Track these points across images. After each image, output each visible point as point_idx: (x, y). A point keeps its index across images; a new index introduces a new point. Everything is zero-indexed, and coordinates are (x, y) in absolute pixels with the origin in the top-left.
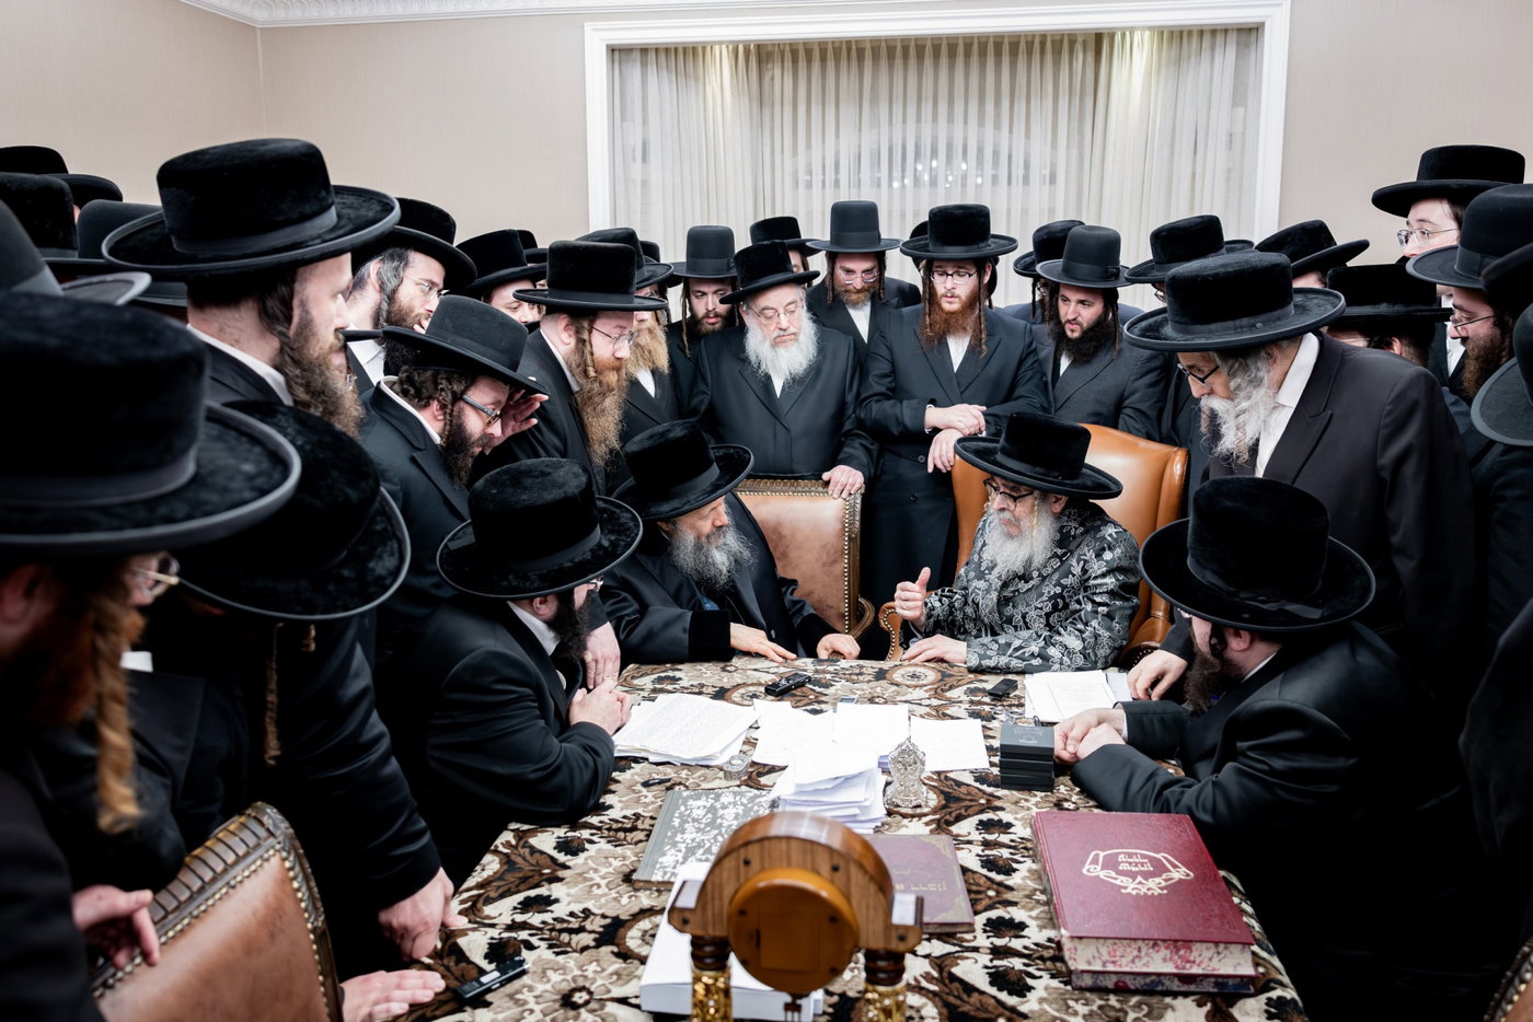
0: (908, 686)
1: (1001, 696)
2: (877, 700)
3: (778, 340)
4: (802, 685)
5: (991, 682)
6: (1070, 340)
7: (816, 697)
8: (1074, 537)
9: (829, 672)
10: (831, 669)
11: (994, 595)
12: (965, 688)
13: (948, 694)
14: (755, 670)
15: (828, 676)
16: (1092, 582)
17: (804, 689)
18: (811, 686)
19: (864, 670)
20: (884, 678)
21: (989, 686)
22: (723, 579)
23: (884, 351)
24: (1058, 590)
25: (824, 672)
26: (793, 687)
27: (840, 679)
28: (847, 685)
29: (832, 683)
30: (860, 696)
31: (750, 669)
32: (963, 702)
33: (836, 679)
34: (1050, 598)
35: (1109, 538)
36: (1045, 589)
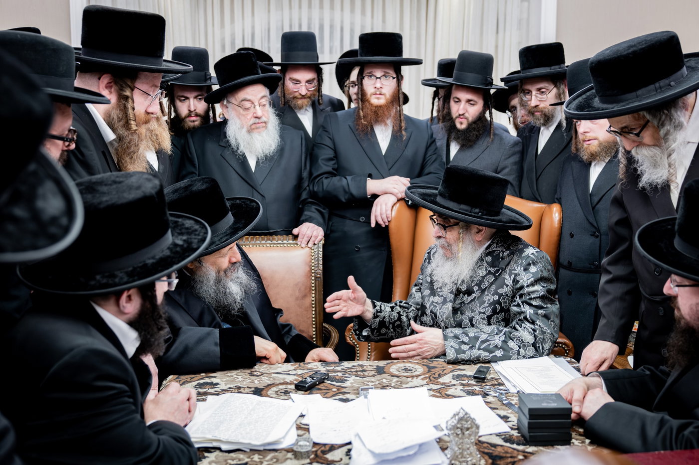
0: (407, 377)
4: (322, 381)
5: (471, 370)
6: (459, 131)
7: (338, 389)
8: (503, 258)
9: (338, 371)
10: (339, 368)
11: (449, 306)
12: (451, 375)
13: (441, 380)
14: (278, 373)
16: (526, 290)
17: (326, 384)
18: (329, 382)
19: (366, 368)
20: (385, 373)
22: (237, 307)
23: (328, 142)
24: (496, 298)
26: (317, 383)
27: (350, 375)
28: (357, 379)
29: (345, 378)
30: (373, 386)
31: (273, 373)
32: (456, 385)
33: (346, 375)
34: (490, 305)
35: (532, 256)
36: (486, 298)
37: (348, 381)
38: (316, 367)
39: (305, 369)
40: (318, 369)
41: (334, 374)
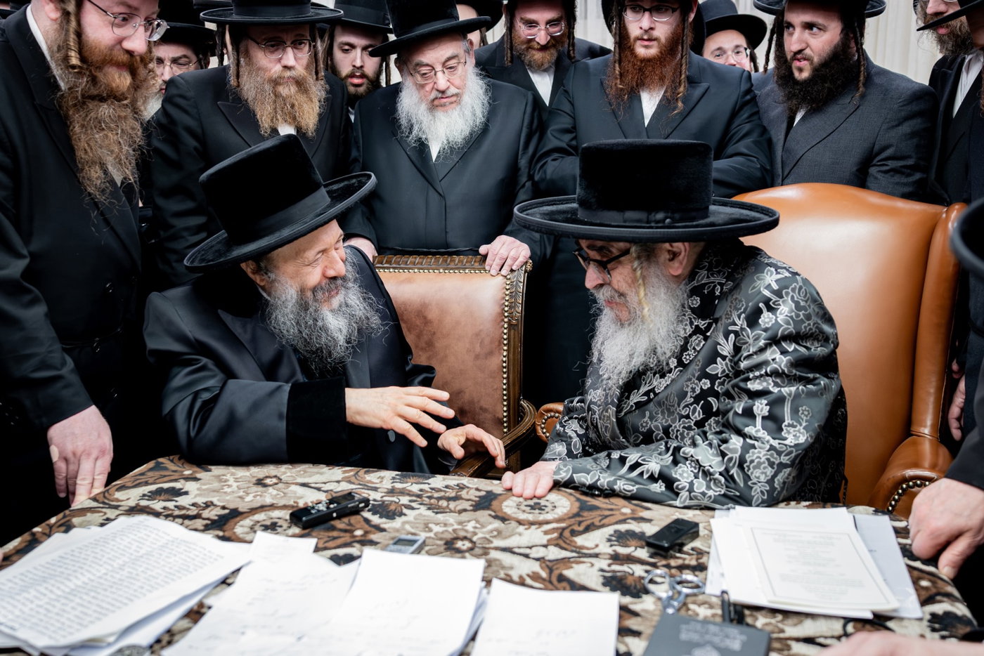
0: (520, 523)
1: (666, 550)
2: (459, 544)
3: (436, 102)
4: (356, 511)
6: (795, 83)
7: (366, 533)
9: (409, 494)
10: (415, 488)
12: (610, 530)
13: (580, 540)
14: (304, 485)
15: (405, 500)
17: (354, 519)
18: (367, 514)
19: (464, 493)
20: (488, 507)
21: (650, 530)
25: (403, 492)
26: (335, 515)
27: (420, 504)
28: (424, 516)
29: (405, 511)
30: (435, 534)
31: (297, 484)
32: (600, 556)
33: (414, 505)
34: (697, 399)
35: (765, 291)
36: (688, 386)
37: (404, 518)
38: (378, 481)
39: (356, 482)
40: (377, 486)
41: (395, 499)
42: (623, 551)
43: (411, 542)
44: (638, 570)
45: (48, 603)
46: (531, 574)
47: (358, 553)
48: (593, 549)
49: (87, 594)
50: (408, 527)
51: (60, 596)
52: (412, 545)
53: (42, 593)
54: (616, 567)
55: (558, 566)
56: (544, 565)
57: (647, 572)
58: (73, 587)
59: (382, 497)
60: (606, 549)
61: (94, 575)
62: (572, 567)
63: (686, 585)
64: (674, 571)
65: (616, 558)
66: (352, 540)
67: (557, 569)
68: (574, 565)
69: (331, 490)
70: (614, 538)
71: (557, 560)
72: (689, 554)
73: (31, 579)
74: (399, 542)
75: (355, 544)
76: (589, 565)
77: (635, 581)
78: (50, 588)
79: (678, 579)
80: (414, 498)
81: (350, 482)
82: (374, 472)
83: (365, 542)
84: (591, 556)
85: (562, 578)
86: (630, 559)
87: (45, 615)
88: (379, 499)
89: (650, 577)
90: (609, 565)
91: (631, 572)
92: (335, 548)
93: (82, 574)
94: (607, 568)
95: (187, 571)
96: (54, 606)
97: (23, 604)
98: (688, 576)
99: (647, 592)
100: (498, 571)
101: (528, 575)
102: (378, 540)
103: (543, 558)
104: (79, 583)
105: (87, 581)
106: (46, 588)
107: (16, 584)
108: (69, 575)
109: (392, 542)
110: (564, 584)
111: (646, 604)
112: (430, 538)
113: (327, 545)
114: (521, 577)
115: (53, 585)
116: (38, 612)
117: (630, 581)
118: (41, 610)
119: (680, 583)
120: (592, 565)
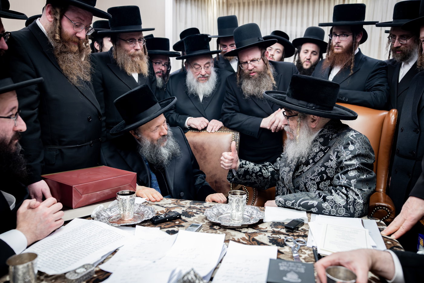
1: (293, 229)
2: (215, 227)
3: (199, 79)
7: (180, 222)
13: (260, 226)
14: (157, 205)
16: (344, 163)
21: (286, 222)
24: (323, 169)
25: (194, 208)
27: (200, 212)
28: (202, 216)
29: (195, 215)
30: (206, 223)
31: (154, 204)
32: (268, 232)
33: (198, 212)
34: (319, 174)
35: (351, 138)
36: (316, 169)
37: (194, 217)
38: (185, 204)
39: (177, 204)
40: (185, 205)
41: (191, 210)
42: (276, 230)
43: (197, 226)
44: (282, 237)
45: (54, 256)
46: (242, 238)
47: (177, 230)
48: (265, 229)
49: (70, 252)
50: (196, 220)
51: (59, 253)
52: (197, 227)
53: (51, 252)
54: (273, 236)
55: (252, 235)
56: (247, 235)
57: (285, 237)
58: (64, 249)
59: (186, 209)
60: (270, 229)
61: (73, 244)
62: (258, 236)
63: (300, 242)
64: (295, 237)
65: (274, 232)
66: (174, 225)
67: (252, 236)
68: (258, 235)
69: (167, 207)
70: (273, 225)
71: (252, 233)
72: (301, 231)
73: (46, 246)
74: (192, 226)
75: (176, 227)
76: (264, 235)
77: (281, 241)
78: (54, 250)
79: (297, 240)
80: (198, 210)
81: (174, 204)
82: (183, 200)
83: (179, 226)
84: (264, 231)
85: (254, 240)
86: (279, 233)
87: (53, 261)
88: (185, 210)
89: (286, 239)
90: (271, 235)
91: (280, 237)
92: (168, 228)
93: (67, 244)
94: (271, 236)
95: (111, 242)
96: (56, 257)
97: (43, 257)
98: (301, 239)
99: (286, 245)
100: (229, 237)
101: (241, 238)
102: (184, 225)
103: (247, 232)
104: (66, 247)
105: (70, 247)
106: (53, 250)
107: (40, 248)
108: (62, 244)
109: (189, 226)
110: (255, 242)
111: (285, 249)
112: (204, 224)
113: (165, 227)
114: (238, 239)
115: (56, 249)
116: (49, 260)
117: (279, 241)
118: (51, 259)
119: (298, 241)
120: (265, 235)
